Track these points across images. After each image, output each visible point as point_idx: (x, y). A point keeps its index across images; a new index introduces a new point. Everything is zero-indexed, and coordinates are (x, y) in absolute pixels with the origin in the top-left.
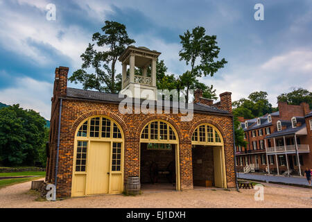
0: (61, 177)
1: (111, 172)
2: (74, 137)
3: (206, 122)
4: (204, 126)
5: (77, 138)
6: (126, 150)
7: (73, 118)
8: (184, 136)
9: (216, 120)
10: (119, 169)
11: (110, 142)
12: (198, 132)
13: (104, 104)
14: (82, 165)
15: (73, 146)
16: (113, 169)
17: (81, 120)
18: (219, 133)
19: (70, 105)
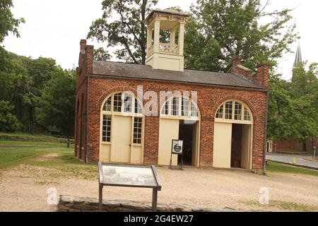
0: (91, 145)
1: (133, 144)
2: (100, 112)
3: (233, 98)
4: (231, 102)
5: (102, 113)
6: (146, 125)
7: (99, 94)
8: (206, 113)
9: (246, 95)
10: (139, 142)
11: (131, 117)
12: (224, 108)
13: (126, 80)
14: (107, 137)
15: (99, 119)
16: (135, 142)
17: (105, 95)
18: (249, 110)
19: (96, 81)
